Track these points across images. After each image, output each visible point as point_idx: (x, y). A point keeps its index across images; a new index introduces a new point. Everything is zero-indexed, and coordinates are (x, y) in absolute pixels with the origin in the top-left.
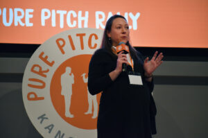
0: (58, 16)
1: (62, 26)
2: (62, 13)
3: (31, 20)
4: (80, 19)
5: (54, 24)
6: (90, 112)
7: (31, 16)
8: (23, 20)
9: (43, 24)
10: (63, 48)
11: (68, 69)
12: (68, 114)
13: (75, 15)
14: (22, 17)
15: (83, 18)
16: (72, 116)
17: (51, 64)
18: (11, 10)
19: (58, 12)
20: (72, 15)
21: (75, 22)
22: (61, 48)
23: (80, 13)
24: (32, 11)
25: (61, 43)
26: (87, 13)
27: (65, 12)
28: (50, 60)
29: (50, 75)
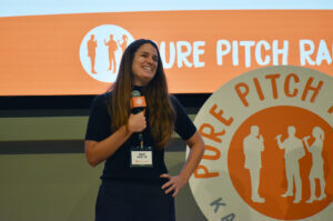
0: (242, 49)
1: (248, 64)
2: (247, 44)
3: (202, 58)
4: (276, 52)
5: (236, 62)
6: (289, 193)
7: (202, 52)
8: (190, 58)
9: (220, 62)
10: (247, 98)
11: (255, 130)
12: (256, 198)
13: (267, 47)
14: (188, 54)
15: (280, 51)
16: (262, 200)
17: (228, 123)
18: (172, 44)
19: (242, 43)
20: (263, 47)
21: (268, 58)
22: (242, 97)
23: (275, 43)
24: (202, 44)
25: (243, 90)
26: (286, 43)
27: (252, 43)
28: (226, 116)
29: (227, 140)
